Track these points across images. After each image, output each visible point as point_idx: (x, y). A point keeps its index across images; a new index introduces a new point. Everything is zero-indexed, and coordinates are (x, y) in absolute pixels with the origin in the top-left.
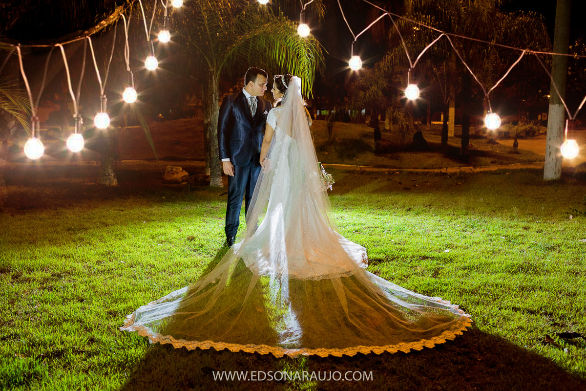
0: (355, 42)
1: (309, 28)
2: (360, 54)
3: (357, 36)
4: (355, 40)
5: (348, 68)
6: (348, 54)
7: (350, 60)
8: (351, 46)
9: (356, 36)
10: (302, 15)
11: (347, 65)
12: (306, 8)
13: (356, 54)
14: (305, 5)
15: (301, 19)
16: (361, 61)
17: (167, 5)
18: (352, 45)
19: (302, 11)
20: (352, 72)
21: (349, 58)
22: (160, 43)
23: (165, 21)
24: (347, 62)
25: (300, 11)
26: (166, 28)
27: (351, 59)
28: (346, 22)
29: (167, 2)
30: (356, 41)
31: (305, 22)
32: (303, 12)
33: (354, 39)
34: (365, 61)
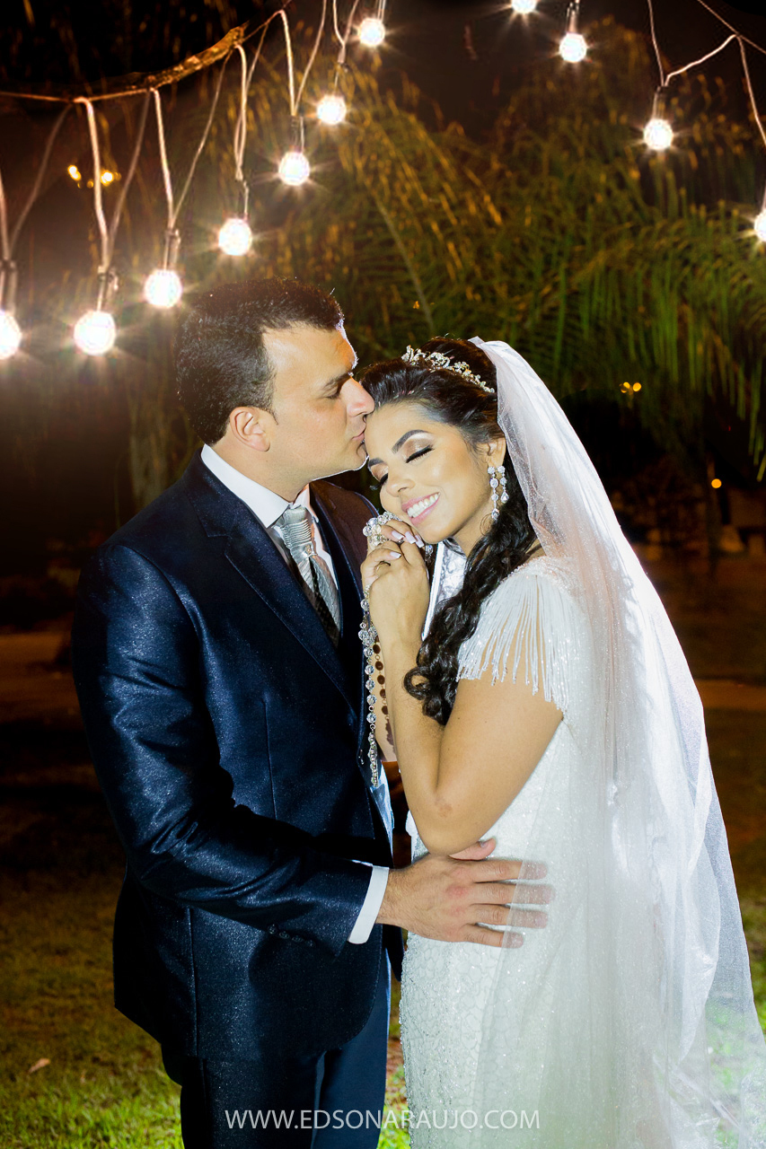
1: (671, 131)
10: (658, 98)
12: (670, 83)
14: (669, 76)
15: (655, 107)
17: (346, 37)
19: (659, 89)
25: (655, 88)
29: (348, 31)
31: (665, 115)
32: (661, 91)
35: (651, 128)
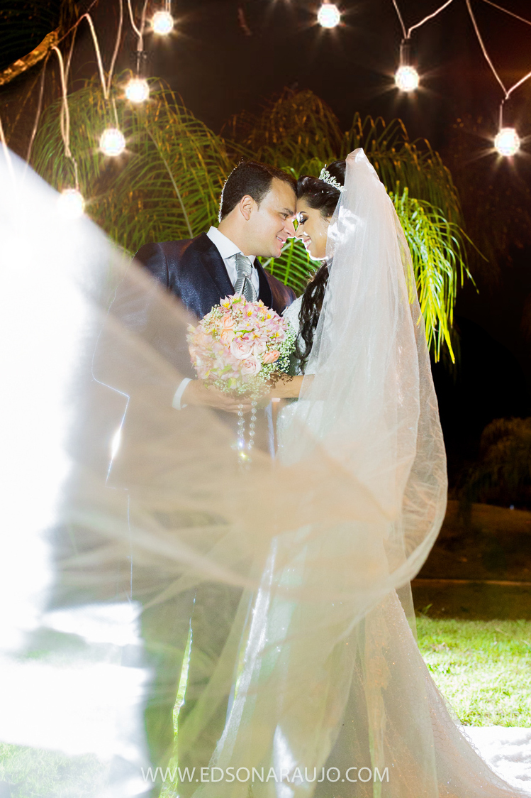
0: (506, 102)
1: (417, 74)
2: (516, 125)
3: (511, 90)
4: (507, 97)
5: (492, 151)
6: (494, 124)
7: (497, 136)
8: (498, 109)
9: (507, 90)
10: (404, 50)
11: (491, 145)
12: (411, 35)
13: (508, 123)
14: (410, 30)
15: (401, 56)
16: (517, 138)
17: (142, 29)
18: (501, 107)
19: (403, 41)
20: (500, 158)
21: (495, 131)
22: (129, 102)
23: (138, 60)
24: (491, 139)
25: (400, 42)
26: (141, 74)
27: (499, 134)
28: (489, 62)
29: (143, 24)
30: (508, 100)
31: (410, 61)
32: (405, 43)
33: (505, 96)
34: (525, 138)
35: (400, 74)
